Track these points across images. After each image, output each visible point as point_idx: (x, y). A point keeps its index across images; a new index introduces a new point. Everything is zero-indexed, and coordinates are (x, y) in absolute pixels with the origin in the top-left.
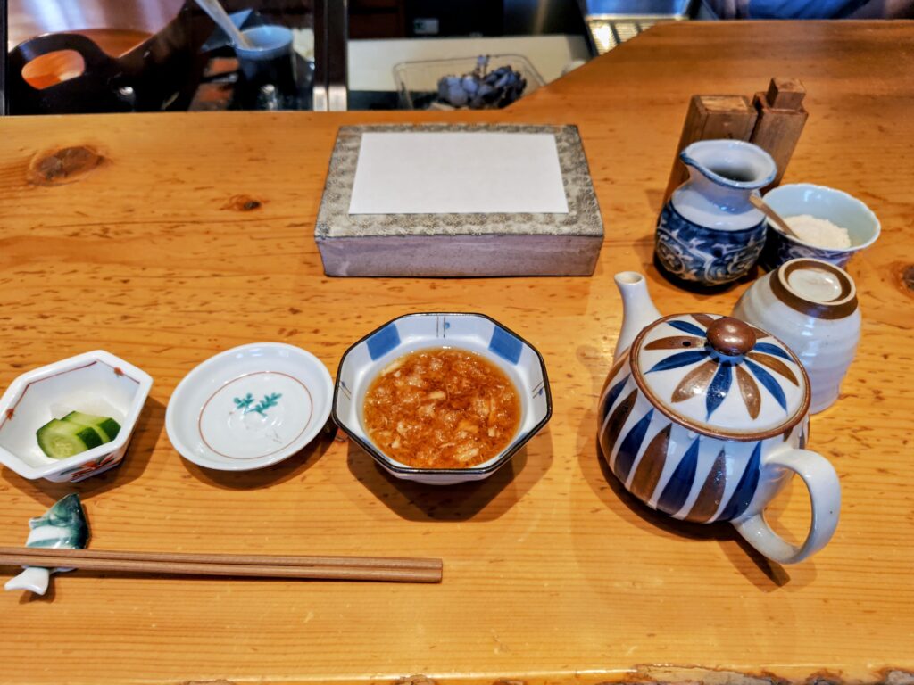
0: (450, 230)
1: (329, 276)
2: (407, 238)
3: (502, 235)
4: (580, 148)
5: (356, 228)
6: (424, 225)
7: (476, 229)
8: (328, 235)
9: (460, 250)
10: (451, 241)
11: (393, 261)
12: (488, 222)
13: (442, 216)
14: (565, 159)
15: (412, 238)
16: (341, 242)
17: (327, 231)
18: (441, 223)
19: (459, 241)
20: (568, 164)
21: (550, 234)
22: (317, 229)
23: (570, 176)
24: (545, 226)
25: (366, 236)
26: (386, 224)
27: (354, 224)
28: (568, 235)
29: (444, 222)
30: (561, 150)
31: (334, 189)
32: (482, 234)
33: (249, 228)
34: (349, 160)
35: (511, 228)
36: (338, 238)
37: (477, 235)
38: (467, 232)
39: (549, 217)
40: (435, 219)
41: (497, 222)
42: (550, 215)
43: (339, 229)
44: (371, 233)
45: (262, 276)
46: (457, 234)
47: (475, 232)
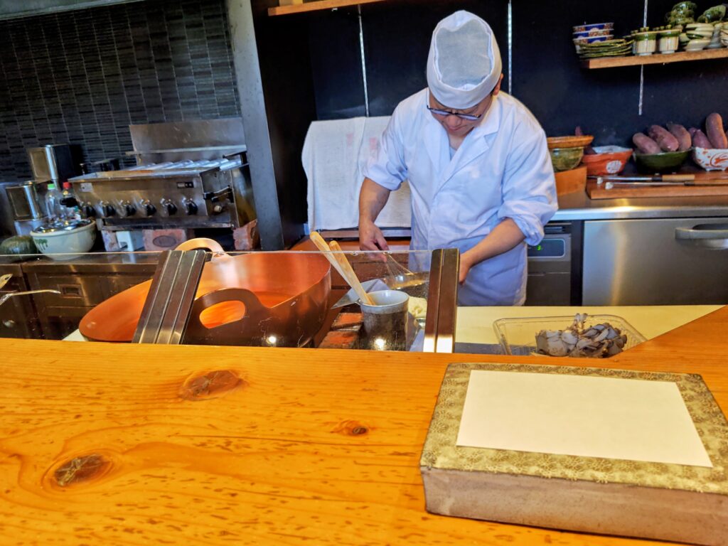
0: (570, 473)
1: (430, 512)
2: (521, 478)
3: (634, 486)
4: (710, 398)
5: (464, 460)
6: (539, 465)
7: (600, 475)
8: (435, 466)
9: (582, 499)
10: (571, 487)
11: (502, 503)
12: (614, 469)
13: (559, 458)
14: (695, 408)
15: (526, 478)
16: (447, 474)
17: (433, 462)
18: (559, 465)
19: (581, 488)
20: (699, 413)
21: (695, 491)
22: (423, 459)
23: (706, 426)
24: (685, 480)
25: (474, 471)
26: (496, 461)
27: (462, 457)
28: (719, 494)
29: (562, 464)
30: (688, 399)
31: (441, 419)
32: (609, 482)
33: (355, 452)
34: (457, 394)
35: (644, 479)
36: (445, 469)
37: (602, 483)
38: (591, 479)
39: (689, 471)
40: (551, 460)
41: (624, 470)
42: (689, 467)
43: (446, 460)
44: (480, 469)
45: (361, 504)
46: (578, 480)
47: (600, 479)
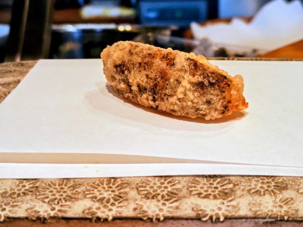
6: (94, 198)
12: (239, 193)
13: (138, 181)
18: (133, 194)
29: (139, 192)
40: (121, 186)
47: (210, 213)
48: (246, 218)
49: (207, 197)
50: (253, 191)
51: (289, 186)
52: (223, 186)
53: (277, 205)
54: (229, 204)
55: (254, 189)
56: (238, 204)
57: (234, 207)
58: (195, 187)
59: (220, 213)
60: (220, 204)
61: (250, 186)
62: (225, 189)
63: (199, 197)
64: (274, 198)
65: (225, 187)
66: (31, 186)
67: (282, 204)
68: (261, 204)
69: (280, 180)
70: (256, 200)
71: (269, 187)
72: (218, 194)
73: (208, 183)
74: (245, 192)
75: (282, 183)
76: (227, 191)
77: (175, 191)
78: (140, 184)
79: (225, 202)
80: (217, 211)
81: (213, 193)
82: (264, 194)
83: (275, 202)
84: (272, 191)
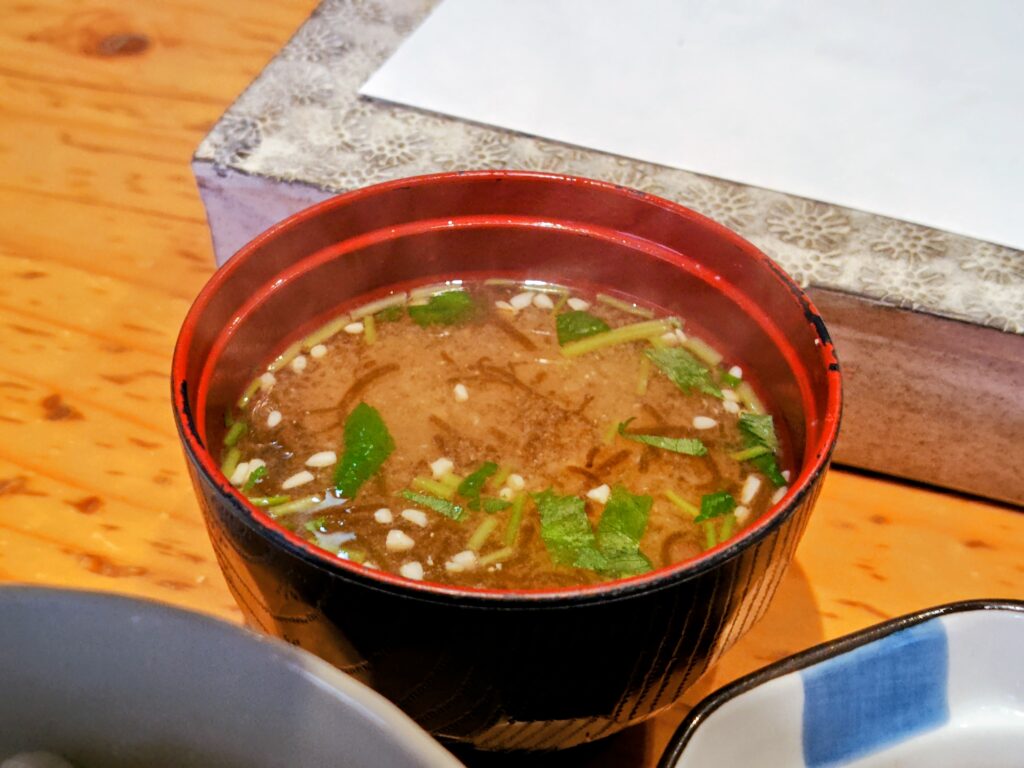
8: (242, 164)
12: (853, 245)
16: (280, 197)
17: (243, 150)
22: (216, 136)
33: (80, 109)
35: (941, 289)
36: (272, 179)
43: (290, 150)
48: (847, 292)
49: (793, 241)
50: (882, 247)
51: (950, 252)
52: (832, 226)
53: (910, 280)
54: (827, 261)
55: (884, 243)
56: (843, 265)
57: (834, 268)
58: (780, 219)
59: (806, 273)
60: (811, 258)
61: (880, 237)
62: (834, 234)
63: (780, 239)
64: (910, 268)
65: (834, 230)
66: (495, 158)
67: (921, 281)
68: (882, 274)
69: (940, 238)
70: (878, 265)
71: (914, 246)
72: (817, 241)
73: (806, 217)
74: (864, 247)
75: (941, 243)
76: (835, 238)
77: (742, 220)
78: (684, 194)
79: (822, 256)
80: (801, 270)
81: (807, 237)
82: (897, 258)
83: (910, 275)
84: (915, 255)
